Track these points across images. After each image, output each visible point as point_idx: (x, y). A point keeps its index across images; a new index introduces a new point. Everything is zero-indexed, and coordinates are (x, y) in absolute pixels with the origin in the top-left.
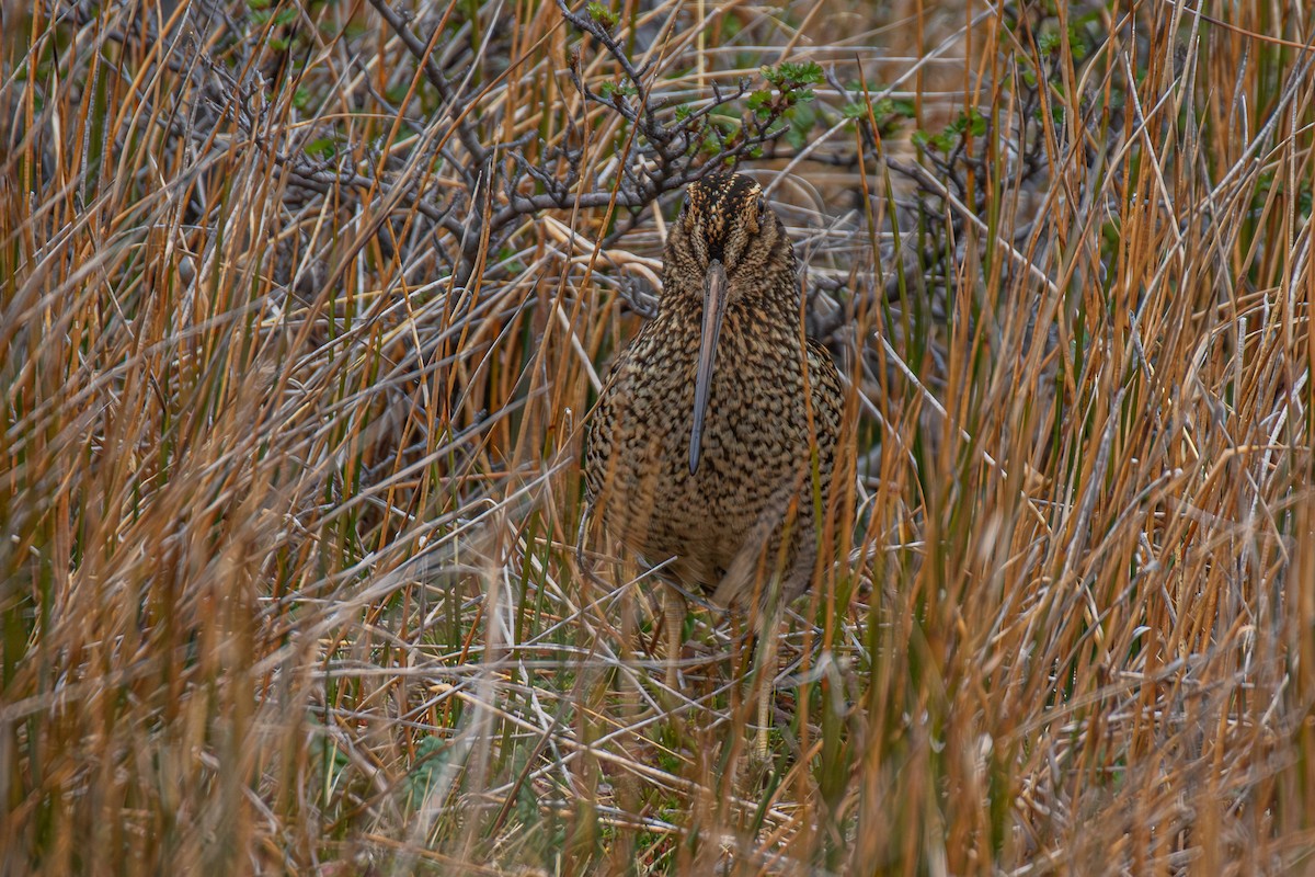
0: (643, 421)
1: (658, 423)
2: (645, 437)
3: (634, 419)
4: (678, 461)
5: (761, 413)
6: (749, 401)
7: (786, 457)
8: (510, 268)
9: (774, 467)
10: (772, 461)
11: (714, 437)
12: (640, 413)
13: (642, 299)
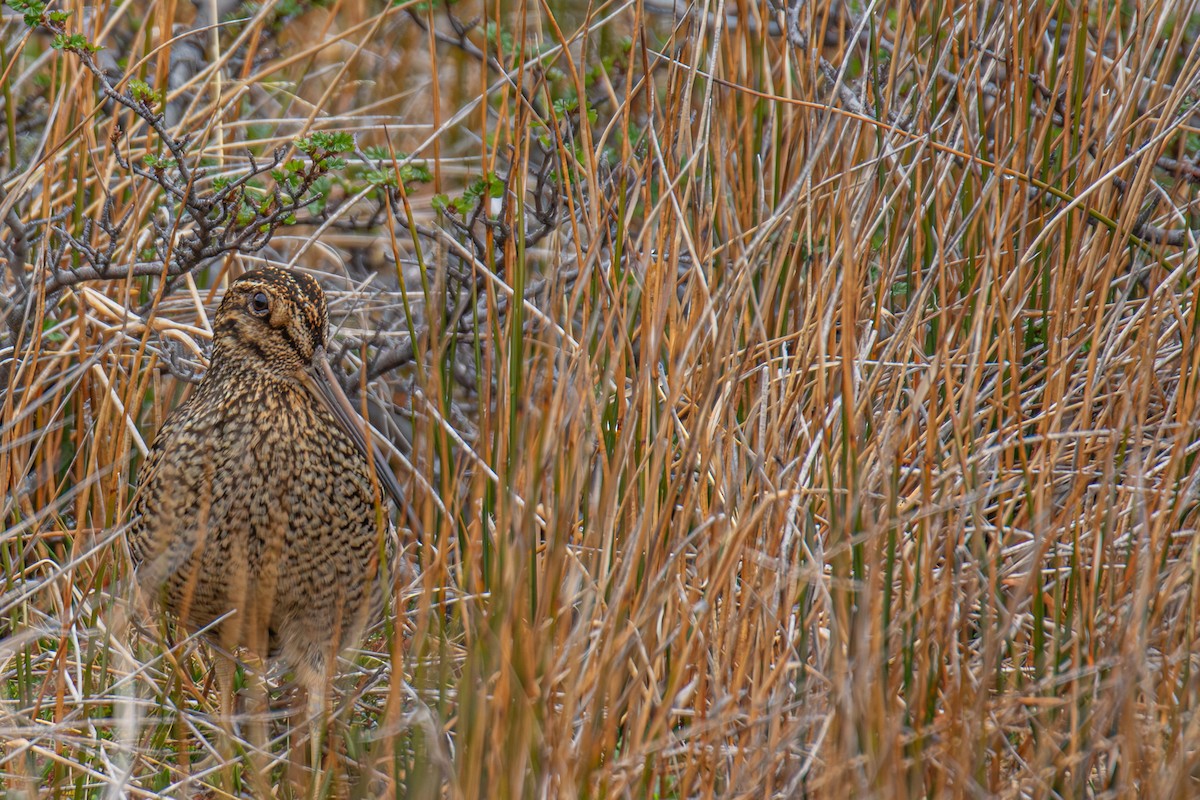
0: (195, 490)
1: (212, 491)
2: (196, 505)
3: (185, 488)
4: (225, 527)
5: (305, 487)
6: (297, 473)
7: (325, 529)
8: (52, 338)
9: (313, 538)
10: (312, 533)
11: (262, 504)
12: (192, 482)
13: (180, 363)
